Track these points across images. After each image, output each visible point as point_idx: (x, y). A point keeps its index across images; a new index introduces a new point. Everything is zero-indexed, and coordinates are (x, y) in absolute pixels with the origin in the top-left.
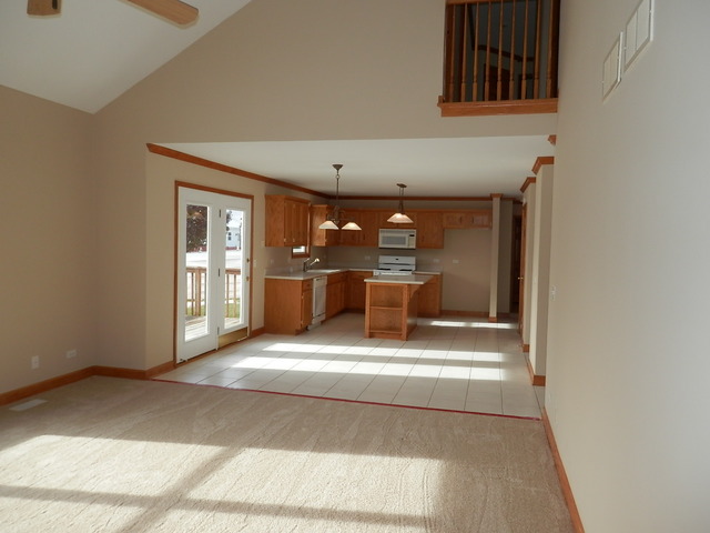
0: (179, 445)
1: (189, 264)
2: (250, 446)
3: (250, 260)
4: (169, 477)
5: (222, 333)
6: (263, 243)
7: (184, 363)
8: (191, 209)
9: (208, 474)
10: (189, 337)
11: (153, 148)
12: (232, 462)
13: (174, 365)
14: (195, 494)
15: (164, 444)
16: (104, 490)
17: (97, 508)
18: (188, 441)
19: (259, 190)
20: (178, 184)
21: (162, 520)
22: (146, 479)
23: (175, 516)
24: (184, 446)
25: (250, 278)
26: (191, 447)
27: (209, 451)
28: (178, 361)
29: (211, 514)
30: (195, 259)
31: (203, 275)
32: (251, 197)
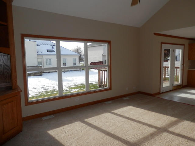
0: (164, 115)
1: (164, 66)
2: (187, 120)
3: (183, 64)
4: (162, 123)
5: (173, 86)
6: (187, 59)
7: (162, 93)
8: (165, 50)
9: (174, 125)
10: (164, 86)
11: (155, 34)
12: (181, 123)
13: (160, 93)
14: (171, 129)
15: (159, 114)
16: (146, 122)
17: (144, 126)
18: (167, 114)
19: (186, 42)
20: (162, 43)
21: (162, 134)
22: (156, 122)
23: (165, 134)
24: (165, 116)
25: (183, 70)
26: (168, 116)
27: (173, 119)
28: (161, 92)
29: (176, 137)
30: (166, 64)
31: (168, 69)
32: (184, 45)
